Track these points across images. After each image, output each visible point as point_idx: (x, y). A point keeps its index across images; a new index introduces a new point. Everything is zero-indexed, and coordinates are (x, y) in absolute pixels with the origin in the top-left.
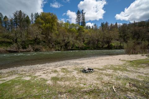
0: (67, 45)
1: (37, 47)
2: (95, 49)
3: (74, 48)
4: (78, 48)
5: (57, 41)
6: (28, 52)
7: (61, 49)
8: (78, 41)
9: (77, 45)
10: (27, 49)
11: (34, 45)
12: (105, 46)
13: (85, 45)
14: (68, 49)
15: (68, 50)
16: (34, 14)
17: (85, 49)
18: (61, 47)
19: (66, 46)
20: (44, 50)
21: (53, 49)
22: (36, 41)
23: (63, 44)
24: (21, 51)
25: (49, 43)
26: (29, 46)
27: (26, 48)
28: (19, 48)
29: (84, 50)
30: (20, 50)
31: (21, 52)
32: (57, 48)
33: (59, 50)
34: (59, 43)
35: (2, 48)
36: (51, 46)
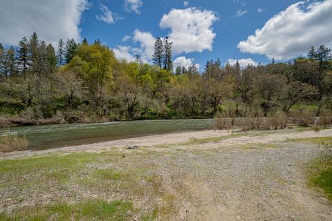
0: (132, 109)
1: (73, 113)
2: (187, 116)
3: (146, 116)
4: (155, 114)
5: (112, 101)
6: (55, 123)
7: (120, 117)
8: (155, 101)
9: (152, 109)
10: (54, 119)
11: (66, 110)
12: (208, 111)
13: (168, 110)
14: (135, 117)
15: (135, 119)
16: (65, 41)
17: (168, 117)
18: (122, 113)
19: (131, 112)
20: (87, 119)
21: (104, 118)
22: (70, 102)
23: (125, 107)
24: (40, 122)
25: (97, 105)
26: (58, 112)
27: (50, 116)
28: (37, 117)
29: (166, 119)
30: (40, 120)
31: (41, 124)
32: (113, 115)
33: (116, 120)
34: (118, 106)
35: (3, 118)
36: (101, 112)
